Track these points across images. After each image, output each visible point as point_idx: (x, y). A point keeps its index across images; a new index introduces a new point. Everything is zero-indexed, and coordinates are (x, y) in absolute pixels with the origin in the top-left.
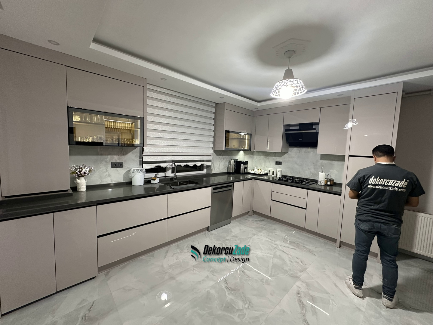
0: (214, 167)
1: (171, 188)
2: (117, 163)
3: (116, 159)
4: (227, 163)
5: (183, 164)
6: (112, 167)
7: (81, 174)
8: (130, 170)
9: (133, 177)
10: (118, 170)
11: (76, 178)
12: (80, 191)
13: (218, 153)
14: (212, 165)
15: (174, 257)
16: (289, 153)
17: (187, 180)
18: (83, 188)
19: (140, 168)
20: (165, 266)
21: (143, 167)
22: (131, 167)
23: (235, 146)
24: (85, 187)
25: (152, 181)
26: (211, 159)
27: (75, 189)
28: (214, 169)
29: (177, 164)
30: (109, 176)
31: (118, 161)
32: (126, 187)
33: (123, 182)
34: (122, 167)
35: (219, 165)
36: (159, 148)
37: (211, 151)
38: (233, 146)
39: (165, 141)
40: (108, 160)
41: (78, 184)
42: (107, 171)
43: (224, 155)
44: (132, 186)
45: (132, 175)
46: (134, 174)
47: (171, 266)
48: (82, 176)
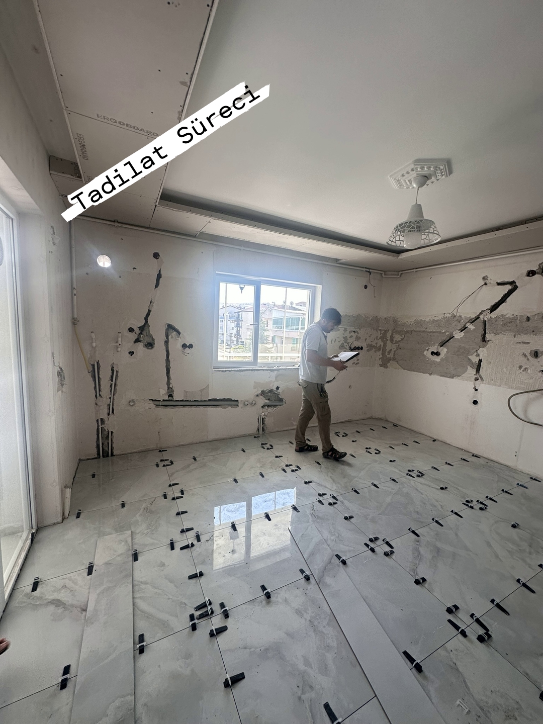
15: (251, 470)
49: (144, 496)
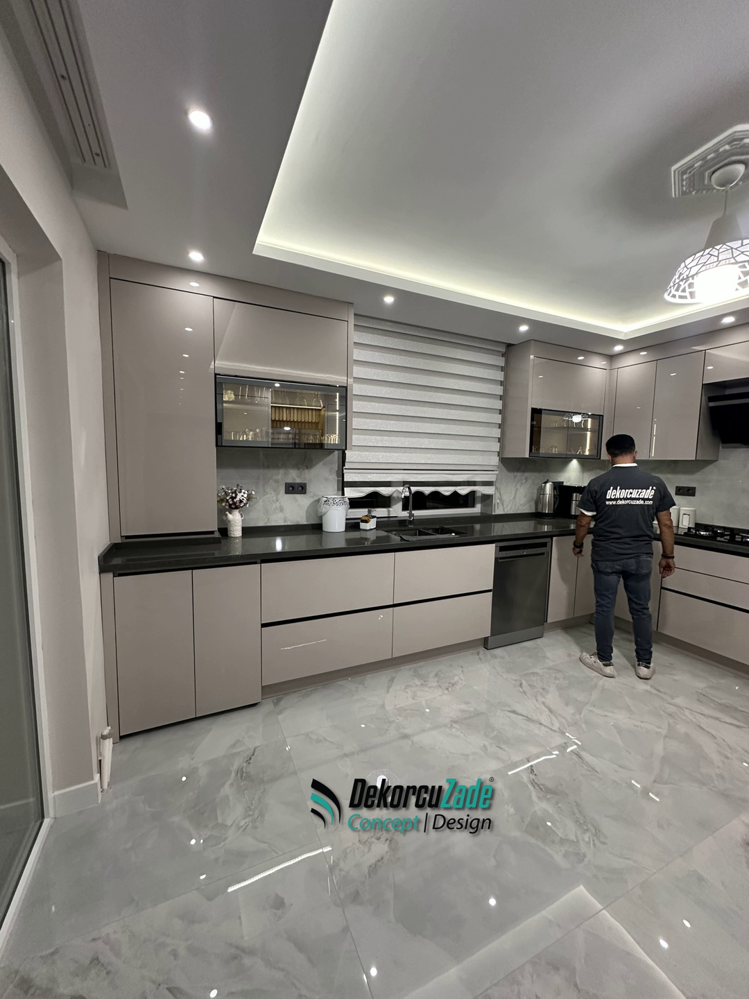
0: (501, 499)
1: (402, 539)
2: (296, 486)
3: (294, 476)
4: (536, 491)
5: (427, 490)
6: (286, 493)
7: (235, 503)
8: (318, 501)
9: (325, 514)
10: (296, 500)
11: (227, 510)
12: (233, 536)
13: (511, 464)
14: (498, 495)
15: (407, 693)
16: (722, 462)
17: (438, 527)
18: (237, 532)
19: (337, 495)
20: (388, 707)
21: (343, 494)
22: (321, 494)
23: (556, 447)
24: (240, 529)
25: (361, 524)
26: (494, 480)
27: (224, 531)
28: (500, 505)
29: (414, 489)
30: (282, 510)
31: (298, 481)
32: (313, 534)
33: (305, 523)
34: (305, 493)
35: (514, 494)
36: (377, 454)
37: (495, 460)
38: (552, 447)
39: (389, 438)
40: (279, 477)
41: (229, 521)
42: (277, 501)
43: (528, 471)
44: (322, 533)
45: (324, 509)
46: (327, 506)
47: (400, 711)
48: (237, 508)
49: (233, 746)
